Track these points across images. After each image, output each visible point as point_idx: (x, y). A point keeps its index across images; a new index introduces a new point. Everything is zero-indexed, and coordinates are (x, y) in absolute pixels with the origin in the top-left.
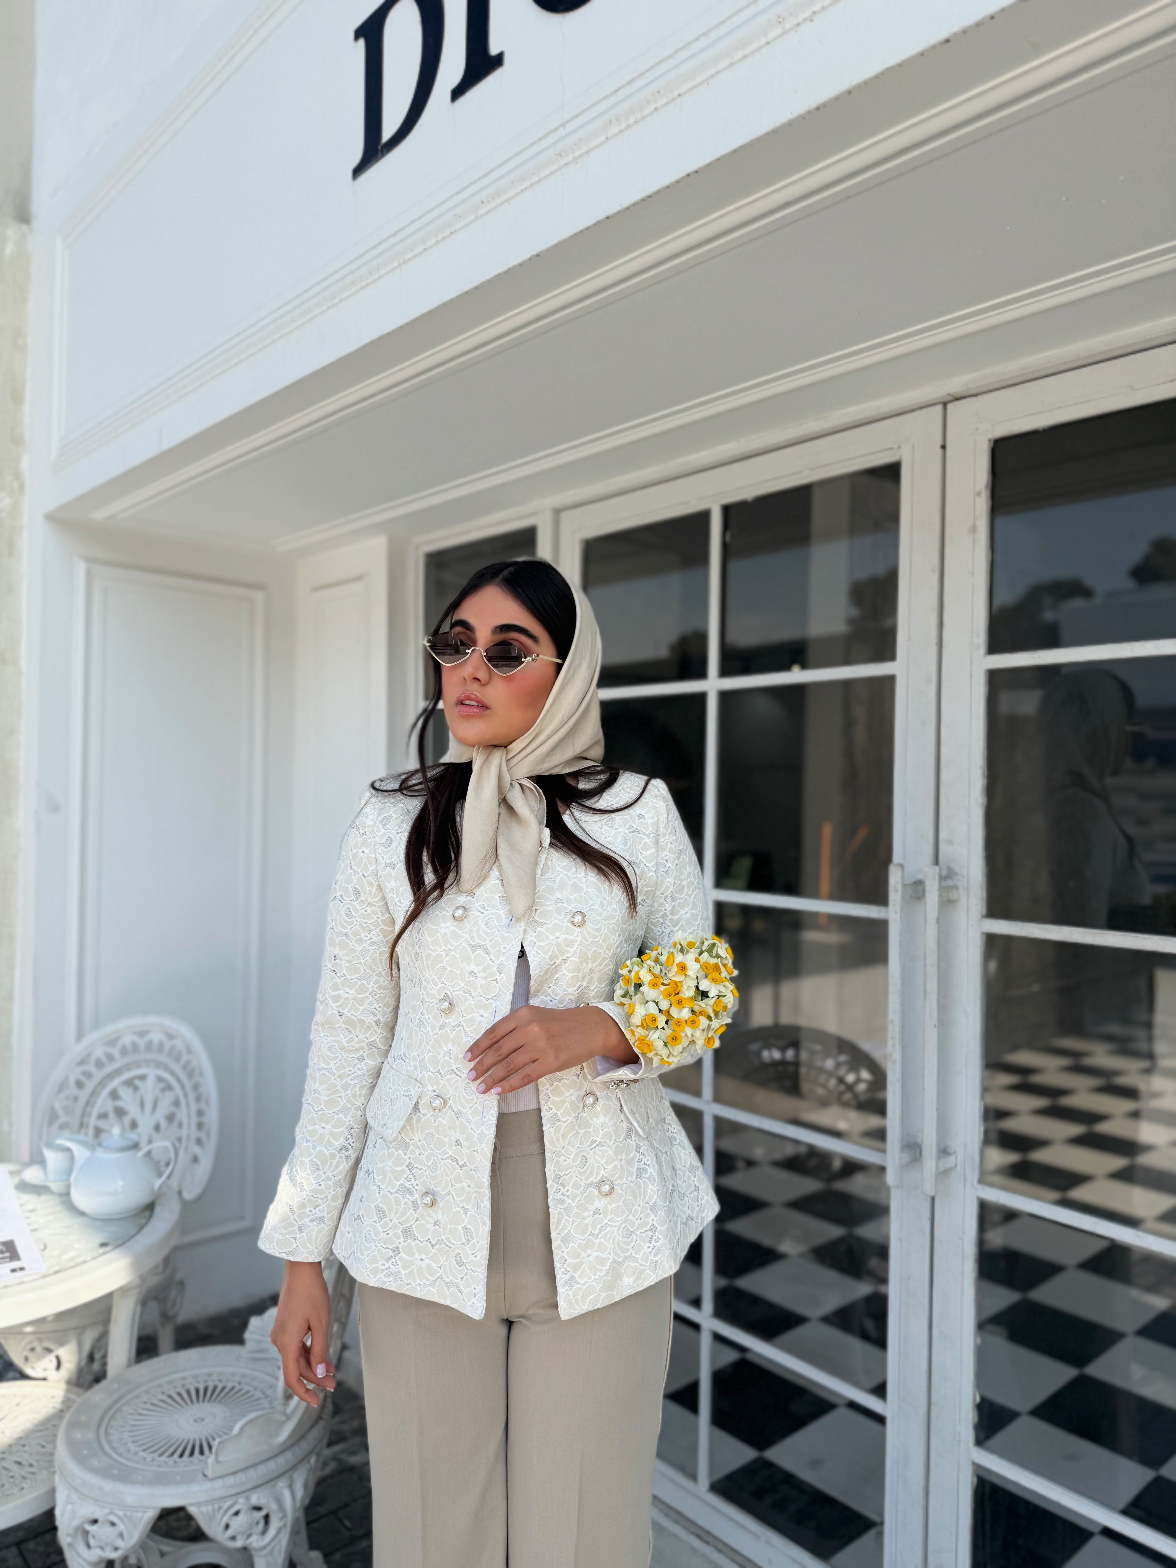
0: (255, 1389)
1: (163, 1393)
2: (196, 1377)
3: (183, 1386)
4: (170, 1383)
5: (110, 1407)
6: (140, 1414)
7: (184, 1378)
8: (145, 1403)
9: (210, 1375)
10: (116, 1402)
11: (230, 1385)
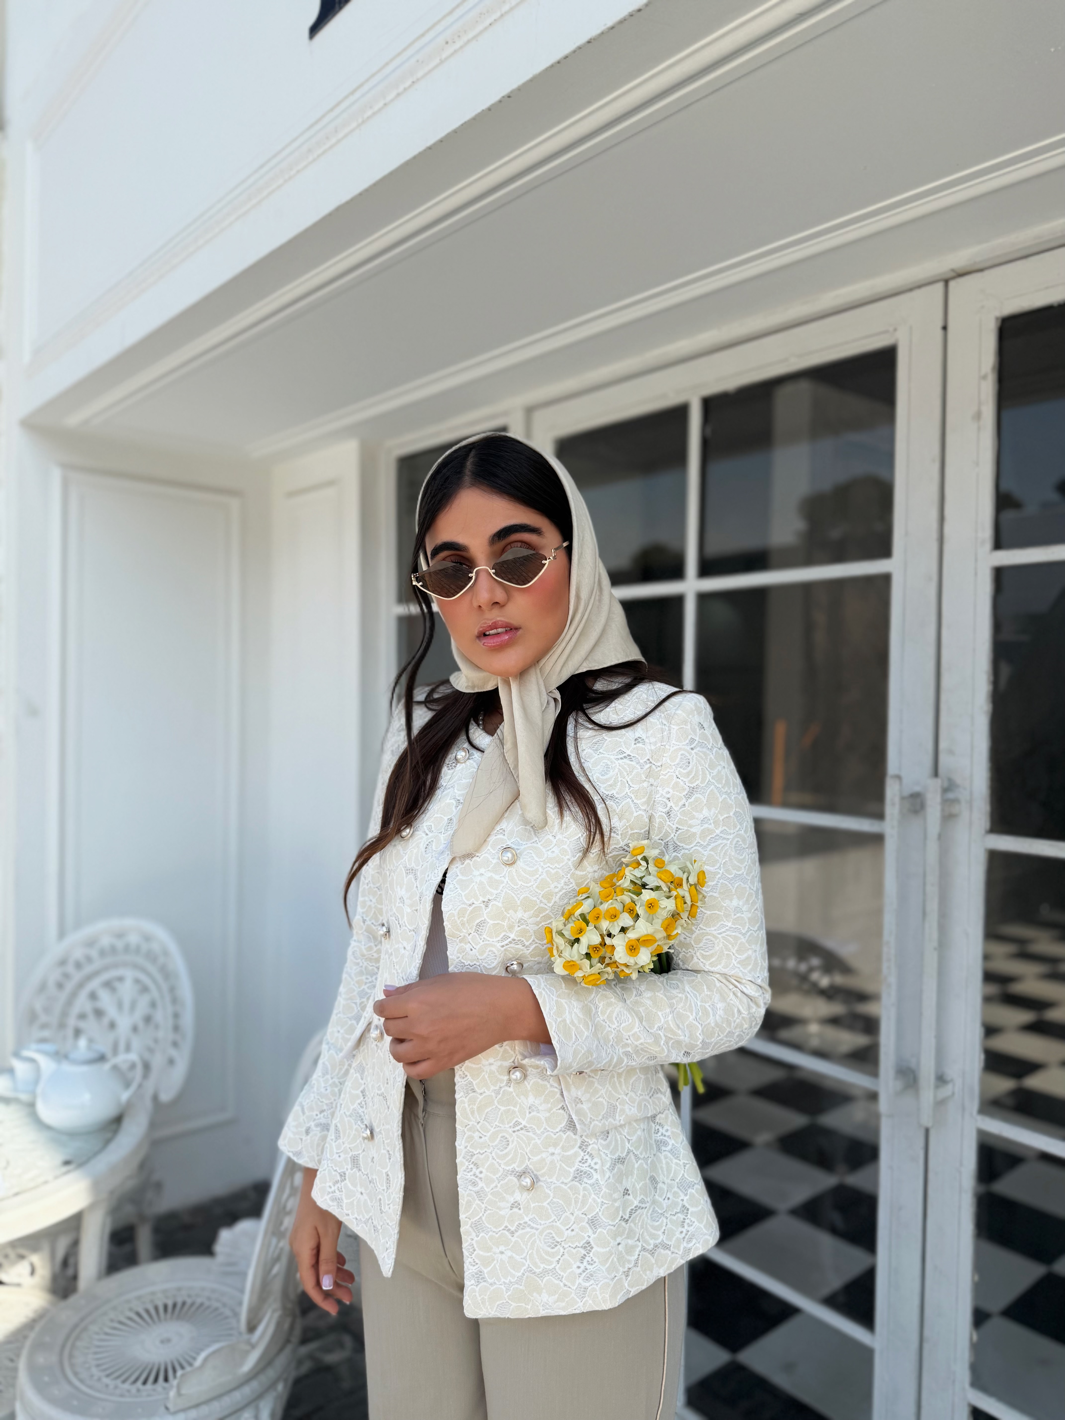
0: (224, 1305)
1: (131, 1310)
2: (164, 1292)
3: (152, 1301)
4: (139, 1298)
5: (76, 1326)
6: (106, 1334)
7: (153, 1293)
8: (112, 1321)
9: (179, 1289)
10: (82, 1320)
11: (199, 1301)
